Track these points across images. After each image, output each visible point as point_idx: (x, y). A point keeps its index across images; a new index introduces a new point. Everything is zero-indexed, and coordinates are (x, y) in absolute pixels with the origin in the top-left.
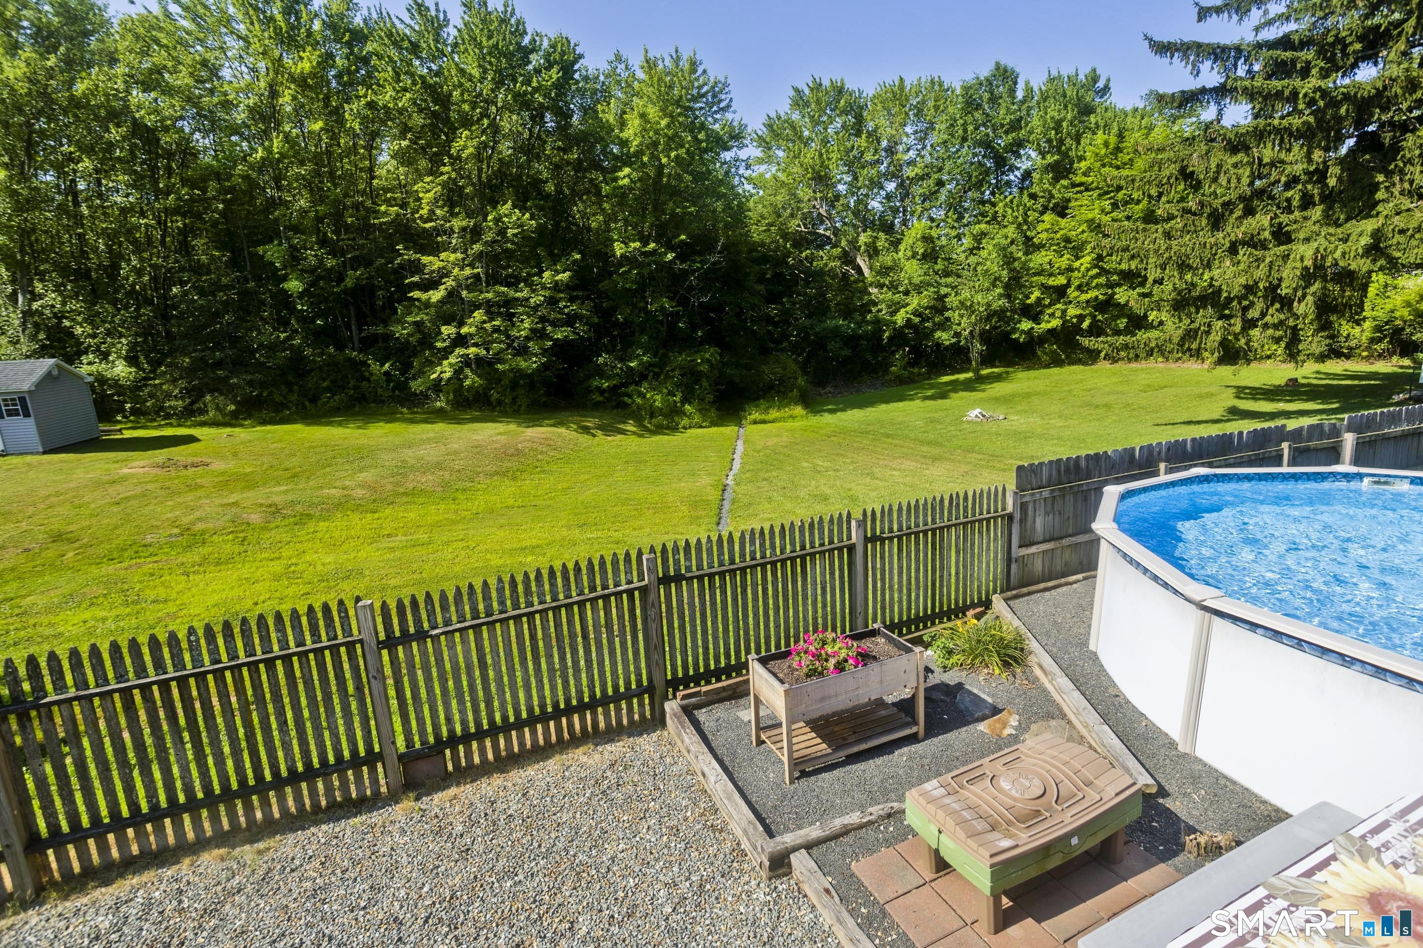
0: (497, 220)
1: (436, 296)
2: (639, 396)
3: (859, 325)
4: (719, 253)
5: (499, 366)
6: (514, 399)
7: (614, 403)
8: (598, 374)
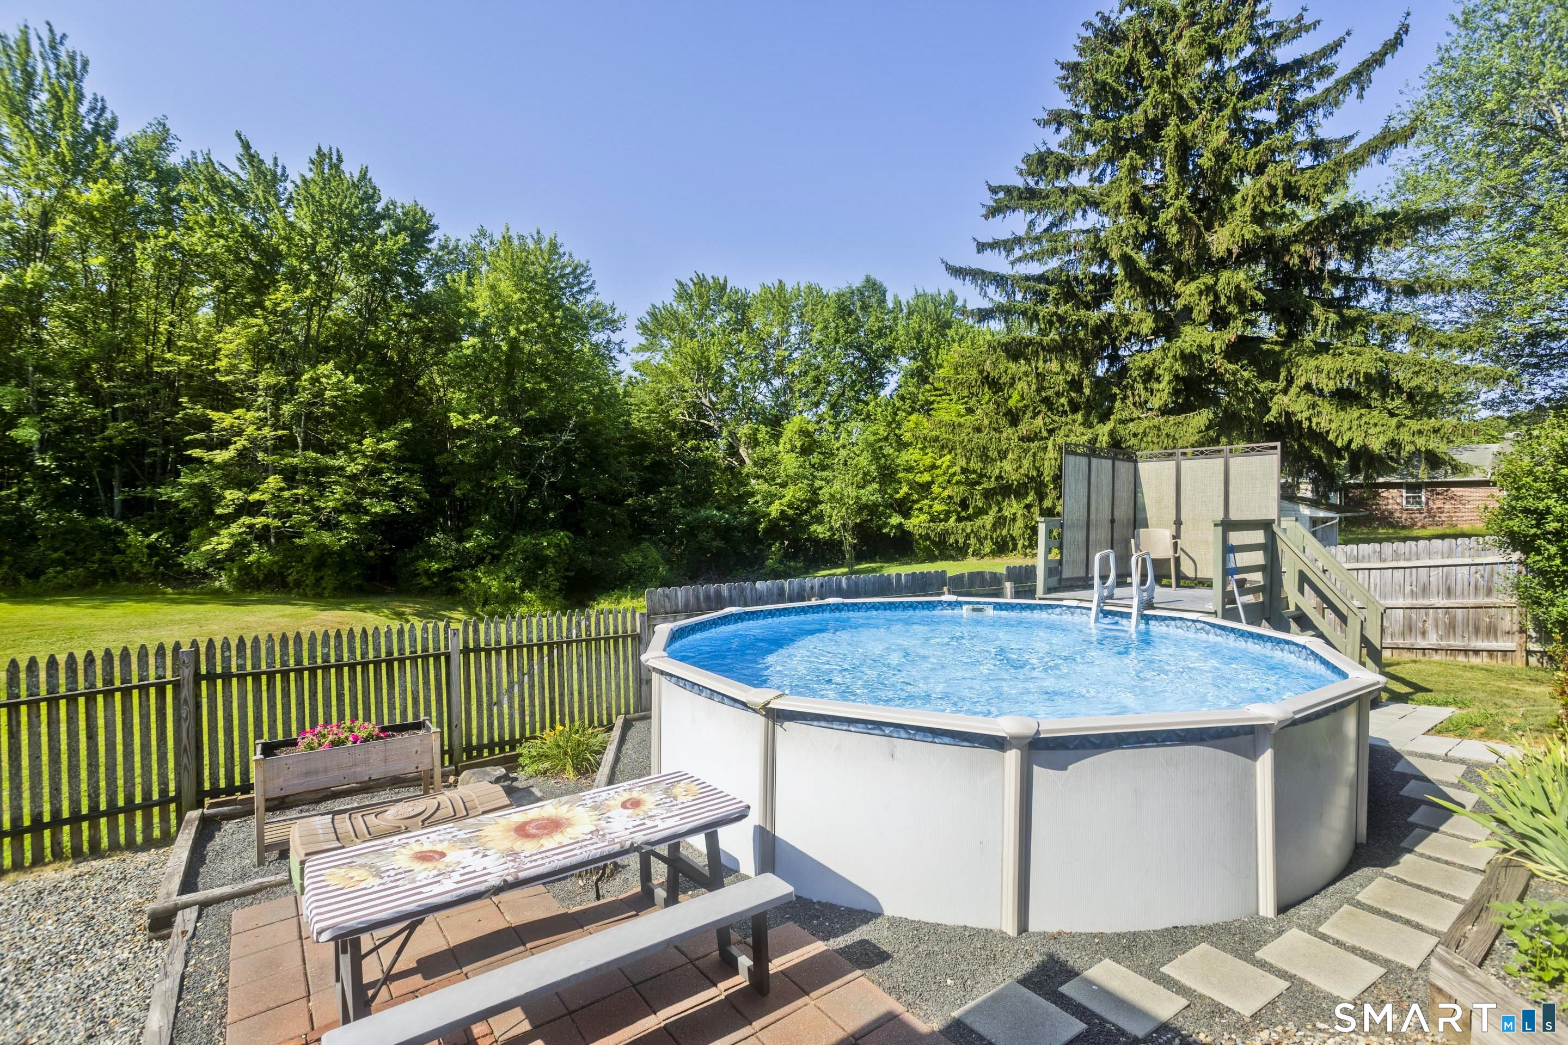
0: (315, 380)
1: (221, 456)
2: (474, 581)
3: (734, 515)
4: (571, 431)
5: (297, 540)
6: (319, 580)
7: (444, 589)
8: (428, 557)
